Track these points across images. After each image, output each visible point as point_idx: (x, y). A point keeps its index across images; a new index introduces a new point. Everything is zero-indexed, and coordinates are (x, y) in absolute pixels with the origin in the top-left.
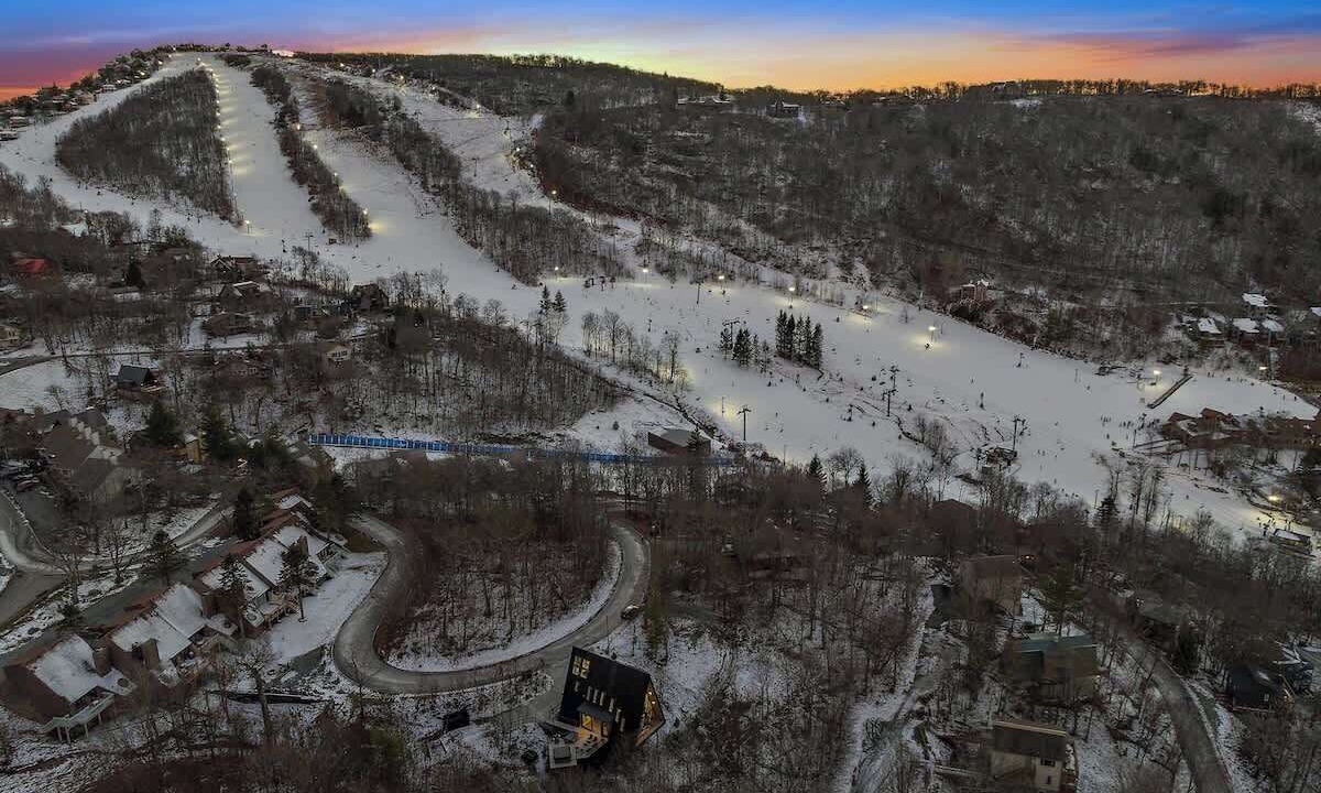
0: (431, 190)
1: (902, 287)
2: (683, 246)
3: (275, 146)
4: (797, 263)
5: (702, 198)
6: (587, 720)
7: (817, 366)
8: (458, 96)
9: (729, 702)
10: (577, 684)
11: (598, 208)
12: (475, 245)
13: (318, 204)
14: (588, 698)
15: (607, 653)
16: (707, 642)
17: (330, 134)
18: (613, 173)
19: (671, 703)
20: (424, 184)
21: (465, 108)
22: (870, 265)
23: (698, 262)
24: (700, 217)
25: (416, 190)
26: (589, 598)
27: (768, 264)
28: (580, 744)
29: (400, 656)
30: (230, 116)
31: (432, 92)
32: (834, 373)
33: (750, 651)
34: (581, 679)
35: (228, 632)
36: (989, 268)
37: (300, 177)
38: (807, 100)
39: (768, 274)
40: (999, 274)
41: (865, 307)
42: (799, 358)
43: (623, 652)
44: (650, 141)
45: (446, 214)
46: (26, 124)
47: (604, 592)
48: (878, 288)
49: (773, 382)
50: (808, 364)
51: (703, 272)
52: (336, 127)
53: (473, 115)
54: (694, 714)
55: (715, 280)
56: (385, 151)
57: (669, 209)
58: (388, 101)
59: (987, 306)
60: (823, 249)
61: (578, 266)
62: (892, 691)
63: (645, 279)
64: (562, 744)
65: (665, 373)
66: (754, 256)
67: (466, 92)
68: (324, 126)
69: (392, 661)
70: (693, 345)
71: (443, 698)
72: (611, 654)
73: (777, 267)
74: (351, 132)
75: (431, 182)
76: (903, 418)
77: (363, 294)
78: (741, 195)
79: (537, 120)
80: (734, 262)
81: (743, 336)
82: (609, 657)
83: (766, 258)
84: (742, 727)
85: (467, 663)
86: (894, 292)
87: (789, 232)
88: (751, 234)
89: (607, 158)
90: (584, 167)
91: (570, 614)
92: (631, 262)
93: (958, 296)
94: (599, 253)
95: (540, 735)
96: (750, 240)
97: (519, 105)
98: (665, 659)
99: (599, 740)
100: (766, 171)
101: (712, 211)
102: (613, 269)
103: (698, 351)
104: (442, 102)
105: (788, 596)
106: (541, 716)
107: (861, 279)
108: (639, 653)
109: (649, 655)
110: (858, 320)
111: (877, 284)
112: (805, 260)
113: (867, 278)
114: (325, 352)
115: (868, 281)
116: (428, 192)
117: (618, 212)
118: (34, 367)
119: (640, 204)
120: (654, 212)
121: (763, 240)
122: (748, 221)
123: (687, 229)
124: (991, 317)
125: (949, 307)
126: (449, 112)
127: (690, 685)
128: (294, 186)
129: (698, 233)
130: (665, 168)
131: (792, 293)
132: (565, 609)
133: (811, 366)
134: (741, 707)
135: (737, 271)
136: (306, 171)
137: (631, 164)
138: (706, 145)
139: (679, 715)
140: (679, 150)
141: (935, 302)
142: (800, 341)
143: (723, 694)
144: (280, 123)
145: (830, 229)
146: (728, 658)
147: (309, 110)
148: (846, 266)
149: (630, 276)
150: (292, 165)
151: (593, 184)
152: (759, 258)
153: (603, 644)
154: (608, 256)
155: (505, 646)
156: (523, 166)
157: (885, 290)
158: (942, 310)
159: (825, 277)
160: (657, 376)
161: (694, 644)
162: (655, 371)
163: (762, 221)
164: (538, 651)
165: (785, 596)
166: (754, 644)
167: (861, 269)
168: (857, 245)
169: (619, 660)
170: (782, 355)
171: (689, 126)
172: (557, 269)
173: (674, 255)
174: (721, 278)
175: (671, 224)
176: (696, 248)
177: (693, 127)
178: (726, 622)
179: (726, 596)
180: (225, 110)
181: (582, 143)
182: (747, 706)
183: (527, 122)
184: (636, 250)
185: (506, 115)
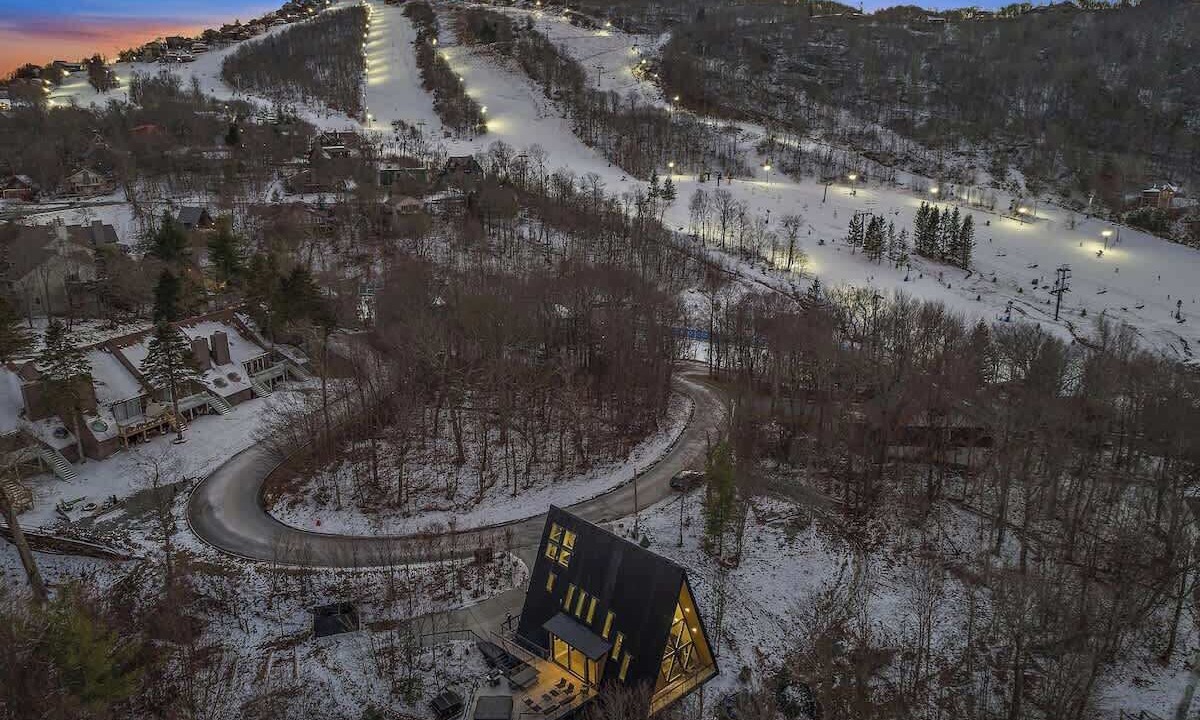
0: (553, 96)
1: (1065, 194)
2: (809, 147)
3: (412, 60)
4: (940, 167)
5: (835, 104)
6: (561, 650)
7: (964, 266)
8: (590, 17)
9: (849, 646)
10: (552, 577)
11: (722, 114)
12: (589, 144)
13: (442, 106)
14: (567, 607)
15: (634, 536)
16: (813, 539)
17: (464, 50)
18: (739, 81)
19: (738, 636)
20: (547, 92)
21: (595, 27)
22: (1026, 172)
23: (828, 162)
24: (832, 123)
25: (540, 97)
26: (625, 457)
27: (907, 168)
28: (536, 695)
29: (292, 505)
30: (377, 38)
31: (566, 15)
32: (986, 272)
33: (891, 562)
34: (557, 568)
35: (57, 444)
36: (1175, 174)
37: (428, 84)
38: (954, 16)
39: (905, 177)
40: (1189, 181)
41: (1022, 210)
42: (943, 259)
43: (663, 538)
44: (781, 51)
45: (564, 117)
46: (206, 50)
47: (653, 450)
48: (1035, 195)
49: (911, 277)
50: (951, 263)
51: (830, 173)
52: (470, 44)
53: (604, 33)
54: (780, 662)
55: (845, 182)
56: (512, 63)
57: (798, 113)
58: (522, 20)
59: (1177, 214)
60: (971, 155)
61: (695, 164)
62: (1164, 660)
63: (767, 177)
64: (504, 691)
65: (781, 261)
66: (890, 161)
67: (599, 14)
68: (460, 44)
69: (279, 511)
70: (816, 237)
71: (327, 577)
72: (640, 539)
73: (916, 171)
74: (484, 47)
75: (554, 89)
76: (1076, 324)
77: (457, 164)
78: (878, 102)
79: (665, 38)
80: (866, 166)
81: (875, 224)
82: (637, 543)
83: (904, 162)
84: (873, 698)
85: (396, 527)
86: (1055, 199)
87: (933, 136)
88: (888, 140)
89: (734, 68)
90: (709, 74)
91: (589, 474)
92: (752, 161)
93: (1135, 204)
94: (717, 152)
95: (475, 665)
96: (887, 142)
97: (649, 24)
98: (736, 559)
99: (577, 690)
100: (907, 79)
101: (843, 115)
102: (733, 167)
103: (822, 243)
104: (574, 23)
105: (956, 486)
106: (485, 628)
107: (1016, 185)
108: (691, 544)
109: (707, 547)
110: (1013, 225)
111: (1034, 190)
112: (949, 164)
113: (1022, 183)
114: (394, 205)
115: (1024, 188)
116: (549, 97)
117: (742, 117)
118: (103, 208)
119: (766, 109)
120: (780, 116)
121: (901, 145)
122: (886, 126)
123: (817, 134)
124: (1179, 227)
125: (1125, 216)
126: (580, 31)
127: (779, 609)
128: (423, 92)
129: (827, 137)
130: (795, 75)
131: (933, 195)
132: (584, 467)
133: (958, 266)
134: (873, 659)
135: (871, 173)
136: (437, 80)
137: (759, 72)
138: (841, 55)
139: (749, 659)
140: (810, 59)
141: (1106, 211)
142: (945, 238)
143: (838, 629)
144: (420, 41)
145: (978, 135)
146: (850, 569)
147: (449, 33)
148: (998, 172)
149: (750, 174)
150: (424, 75)
151: (718, 91)
152: (896, 162)
153: (629, 522)
154: (727, 155)
155: (467, 509)
156: (647, 77)
157: (1045, 197)
158: (1115, 219)
159: (972, 182)
160: (772, 264)
161: (791, 540)
162: (769, 259)
163: (902, 126)
164: (520, 521)
165: (947, 485)
166: (898, 551)
167: (1015, 175)
168: (1010, 151)
169: (653, 549)
170: (921, 252)
171: (824, 38)
172: (671, 165)
173: (799, 154)
174: (852, 177)
175: (801, 129)
176: (825, 150)
177: (828, 39)
178: (848, 511)
179: (849, 476)
180: (373, 34)
181: (711, 55)
182: (882, 658)
183: (655, 40)
184: (758, 150)
185: (635, 33)
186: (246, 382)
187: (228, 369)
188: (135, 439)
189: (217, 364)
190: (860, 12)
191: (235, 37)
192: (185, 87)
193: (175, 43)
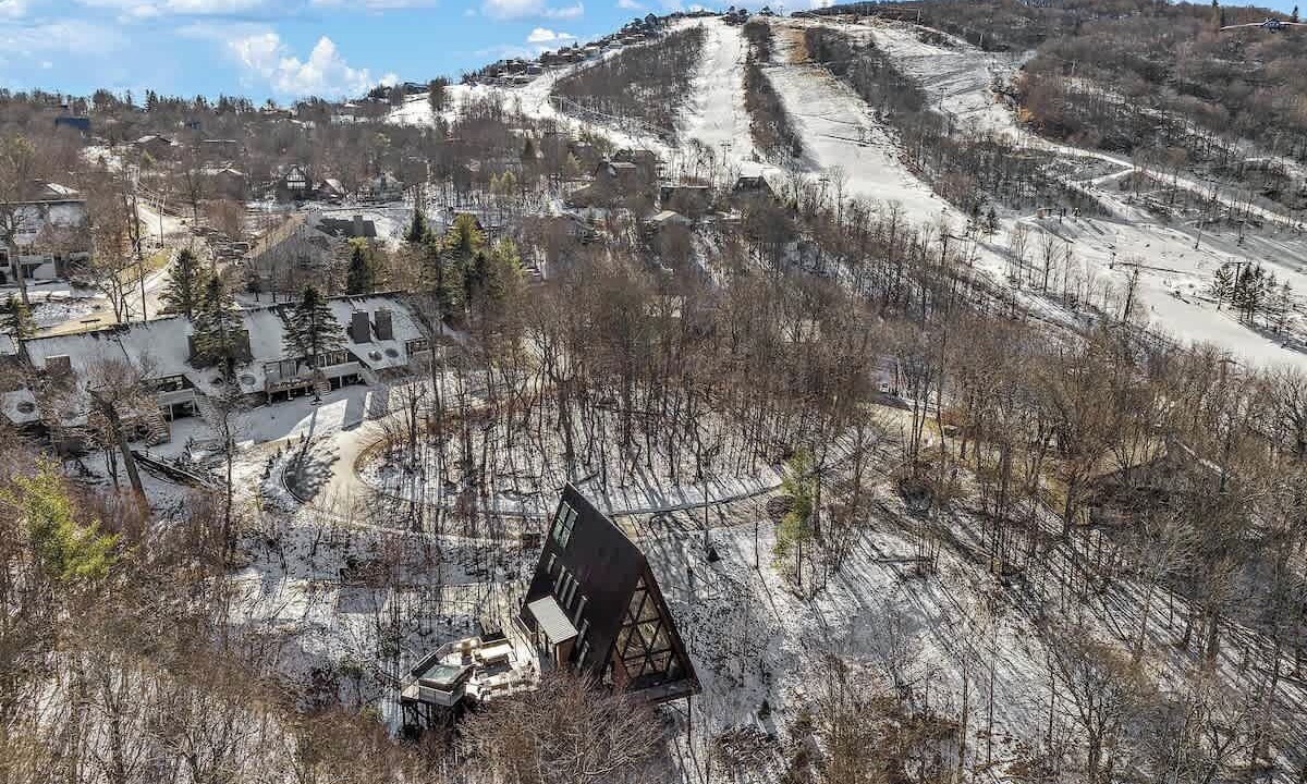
0: (884, 119)
2: (1188, 184)
5: (1235, 133)
8: (944, 35)
10: (553, 558)
11: (1083, 142)
12: (914, 172)
13: (758, 128)
14: (557, 589)
17: (795, 70)
20: (878, 115)
21: (946, 45)
25: (867, 119)
31: (916, 31)
34: (558, 550)
35: (210, 391)
37: (750, 105)
45: (891, 143)
46: (541, 72)
52: (802, 63)
53: (956, 51)
56: (844, 84)
58: (864, 39)
61: (1038, 199)
65: (1116, 310)
67: (954, 31)
68: (791, 64)
70: (1171, 288)
74: (816, 67)
75: (886, 112)
77: (746, 185)
79: (1030, 56)
81: (1250, 275)
89: (1109, 88)
90: (1075, 98)
92: (1110, 197)
97: (1013, 41)
101: (1244, 146)
104: (924, 40)
116: (878, 121)
117: (1110, 145)
123: (1203, 168)
126: (928, 49)
128: (742, 113)
129: (1216, 172)
140: (1211, 78)
144: (750, 62)
147: (782, 52)
150: (748, 96)
156: (999, 100)
160: (1103, 315)
162: (1100, 309)
171: (1235, 53)
173: (1173, 192)
177: (1239, 54)
183: (1016, 58)
184: (1121, 185)
185: (993, 50)
186: (402, 360)
187: (388, 344)
188: (280, 397)
189: (379, 338)
190: (1294, 20)
191: (569, 60)
192: (507, 106)
193: (511, 67)
